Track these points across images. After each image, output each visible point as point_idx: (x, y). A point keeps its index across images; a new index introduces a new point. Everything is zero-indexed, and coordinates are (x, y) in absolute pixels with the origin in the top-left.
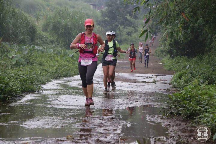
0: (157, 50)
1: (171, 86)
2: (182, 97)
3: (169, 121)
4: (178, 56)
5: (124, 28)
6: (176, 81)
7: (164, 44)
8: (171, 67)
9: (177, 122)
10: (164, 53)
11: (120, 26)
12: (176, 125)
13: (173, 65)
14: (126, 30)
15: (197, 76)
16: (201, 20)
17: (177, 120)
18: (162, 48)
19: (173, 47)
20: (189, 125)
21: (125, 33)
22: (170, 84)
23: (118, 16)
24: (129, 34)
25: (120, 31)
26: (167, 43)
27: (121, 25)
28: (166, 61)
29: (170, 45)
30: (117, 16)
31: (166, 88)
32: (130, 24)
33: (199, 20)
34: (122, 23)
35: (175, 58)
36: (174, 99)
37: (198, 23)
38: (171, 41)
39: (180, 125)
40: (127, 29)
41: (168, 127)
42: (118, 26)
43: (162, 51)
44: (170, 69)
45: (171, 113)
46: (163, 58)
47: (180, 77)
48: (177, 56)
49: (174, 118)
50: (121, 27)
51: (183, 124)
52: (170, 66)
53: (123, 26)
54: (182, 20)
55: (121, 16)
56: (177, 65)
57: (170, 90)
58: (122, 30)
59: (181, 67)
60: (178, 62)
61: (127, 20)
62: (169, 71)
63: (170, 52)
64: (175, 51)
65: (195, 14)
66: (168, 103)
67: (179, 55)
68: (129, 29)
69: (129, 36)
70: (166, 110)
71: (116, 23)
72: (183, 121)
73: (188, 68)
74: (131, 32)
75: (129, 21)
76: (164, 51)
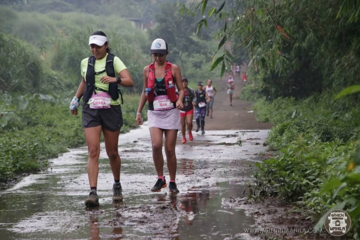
0: (244, 90)
1: (267, 148)
2: (278, 165)
3: (258, 206)
4: (279, 98)
5: (189, 56)
6: (274, 139)
7: (256, 79)
8: (268, 116)
9: (272, 208)
10: (256, 94)
11: (181, 53)
12: (269, 213)
13: (271, 112)
14: (191, 59)
15: (308, 128)
16: (311, 35)
17: (271, 204)
18: (253, 85)
19: (269, 83)
20: (290, 210)
21: (190, 65)
22: (265, 145)
23: (178, 36)
24: (197, 65)
25: (182, 61)
26: (260, 77)
27: (183, 52)
28: (261, 107)
29: (265, 80)
30: (176, 38)
31: (258, 152)
32: (198, 49)
33: (308, 37)
34: (185, 49)
35: (275, 101)
36: (266, 170)
37: (306, 41)
38: (266, 74)
39: (276, 211)
40: (193, 57)
41: (256, 216)
42: (178, 53)
43: (253, 92)
44: (267, 120)
45: (263, 193)
46: (256, 101)
47: (281, 132)
48: (276, 98)
49: (267, 202)
50: (184, 56)
51: (281, 211)
52: (266, 115)
53: (187, 53)
54: (278, 37)
55: (182, 37)
56: (276, 113)
57: (264, 155)
58: (186, 59)
59: (284, 116)
60: (279, 107)
61: (192, 42)
62: (265, 124)
63: (265, 92)
64: (273, 90)
65: (301, 26)
66: (256, 176)
67: (280, 96)
68: (197, 58)
69: (198, 69)
70: (253, 189)
71: (175, 49)
72: (281, 205)
73: (295, 117)
74: (201, 62)
75: (196, 44)
76: (256, 90)
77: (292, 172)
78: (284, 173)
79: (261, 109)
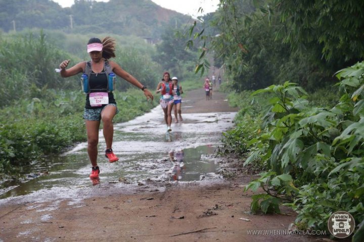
0: (222, 85)
1: (234, 124)
2: (236, 134)
3: (223, 158)
4: (244, 91)
5: (184, 62)
6: (238, 118)
7: (229, 78)
8: (237, 103)
9: (231, 159)
10: (230, 89)
11: (178, 60)
12: (229, 162)
13: (239, 101)
14: (186, 64)
15: (260, 111)
16: (263, 50)
17: (231, 157)
18: (227, 82)
19: (237, 81)
20: (240, 160)
21: (185, 69)
22: (233, 122)
23: (176, 49)
24: (190, 69)
25: (180, 66)
26: (232, 76)
27: (180, 60)
28: (233, 97)
29: (235, 79)
30: (175, 50)
32: (190, 58)
33: (261, 51)
34: (181, 58)
35: (242, 93)
36: (228, 137)
37: (260, 53)
38: (236, 74)
39: (233, 161)
40: (187, 63)
41: (220, 164)
42: (177, 61)
44: (236, 106)
45: (227, 151)
46: (229, 93)
47: (243, 114)
48: (243, 90)
49: (229, 156)
50: (181, 62)
51: (236, 161)
52: (235, 102)
53: (183, 61)
54: (240, 52)
55: (179, 50)
56: (242, 101)
57: (231, 128)
58: (182, 65)
59: (247, 103)
60: (245, 97)
61: (186, 53)
62: (235, 108)
63: (235, 87)
64: (240, 85)
65: (257, 44)
66: (222, 141)
67: (245, 89)
68: (190, 64)
69: (190, 71)
70: (221, 149)
71: (175, 58)
72: (237, 157)
73: (254, 103)
74: (193, 67)
75: (189, 54)
76: (229, 86)
77: (243, 138)
78: (238, 138)
79: (233, 98)
